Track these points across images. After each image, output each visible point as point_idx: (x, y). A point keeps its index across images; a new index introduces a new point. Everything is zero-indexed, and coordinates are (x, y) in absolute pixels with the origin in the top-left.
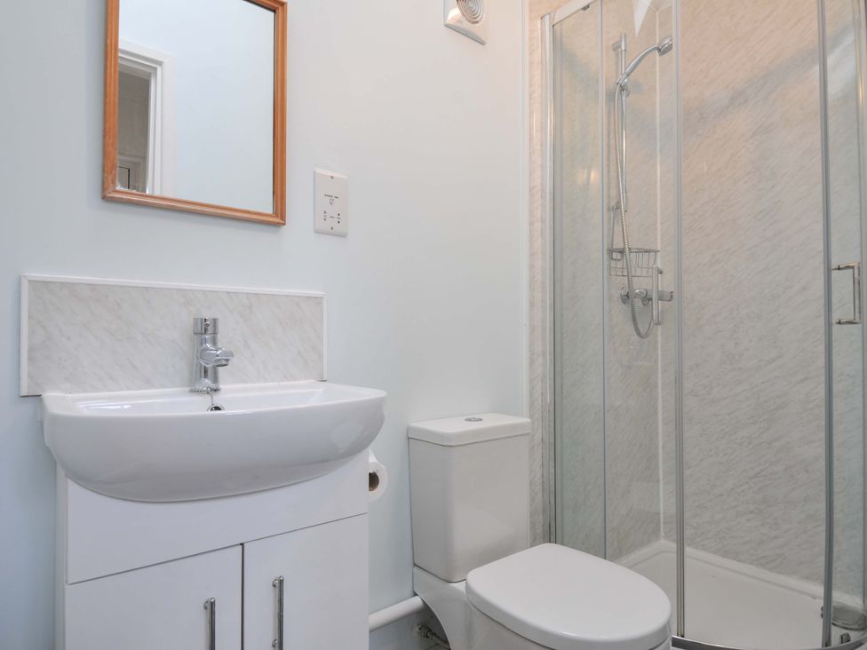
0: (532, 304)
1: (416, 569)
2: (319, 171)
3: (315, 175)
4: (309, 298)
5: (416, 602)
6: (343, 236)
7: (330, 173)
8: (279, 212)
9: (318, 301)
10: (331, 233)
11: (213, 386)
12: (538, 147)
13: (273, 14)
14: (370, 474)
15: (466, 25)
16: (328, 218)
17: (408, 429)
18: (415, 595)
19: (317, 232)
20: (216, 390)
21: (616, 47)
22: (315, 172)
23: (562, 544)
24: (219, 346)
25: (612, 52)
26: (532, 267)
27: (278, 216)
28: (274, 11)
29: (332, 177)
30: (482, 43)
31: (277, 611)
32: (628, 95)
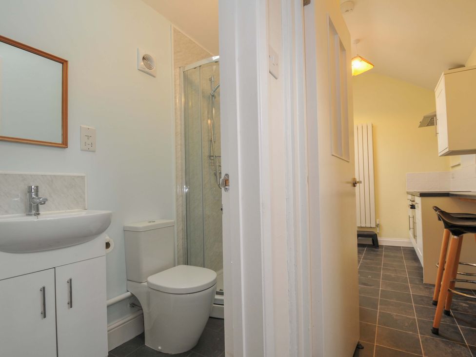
0: (177, 178)
1: (128, 282)
2: (82, 126)
3: (81, 129)
4: (78, 177)
5: (129, 294)
6: (94, 151)
7: (88, 127)
8: (65, 142)
9: (83, 178)
10: (88, 150)
11: (37, 213)
12: (179, 117)
13: (61, 64)
14: (106, 243)
15: (147, 70)
16: (87, 144)
17: (124, 227)
18: (128, 291)
19: (82, 150)
20: (39, 214)
21: (211, 80)
22: (81, 127)
23: (191, 265)
24: (39, 197)
25: (209, 81)
26: (176, 163)
27: (65, 144)
28: (63, 63)
29: (89, 129)
30: (155, 77)
31: (69, 290)
32: (215, 98)
